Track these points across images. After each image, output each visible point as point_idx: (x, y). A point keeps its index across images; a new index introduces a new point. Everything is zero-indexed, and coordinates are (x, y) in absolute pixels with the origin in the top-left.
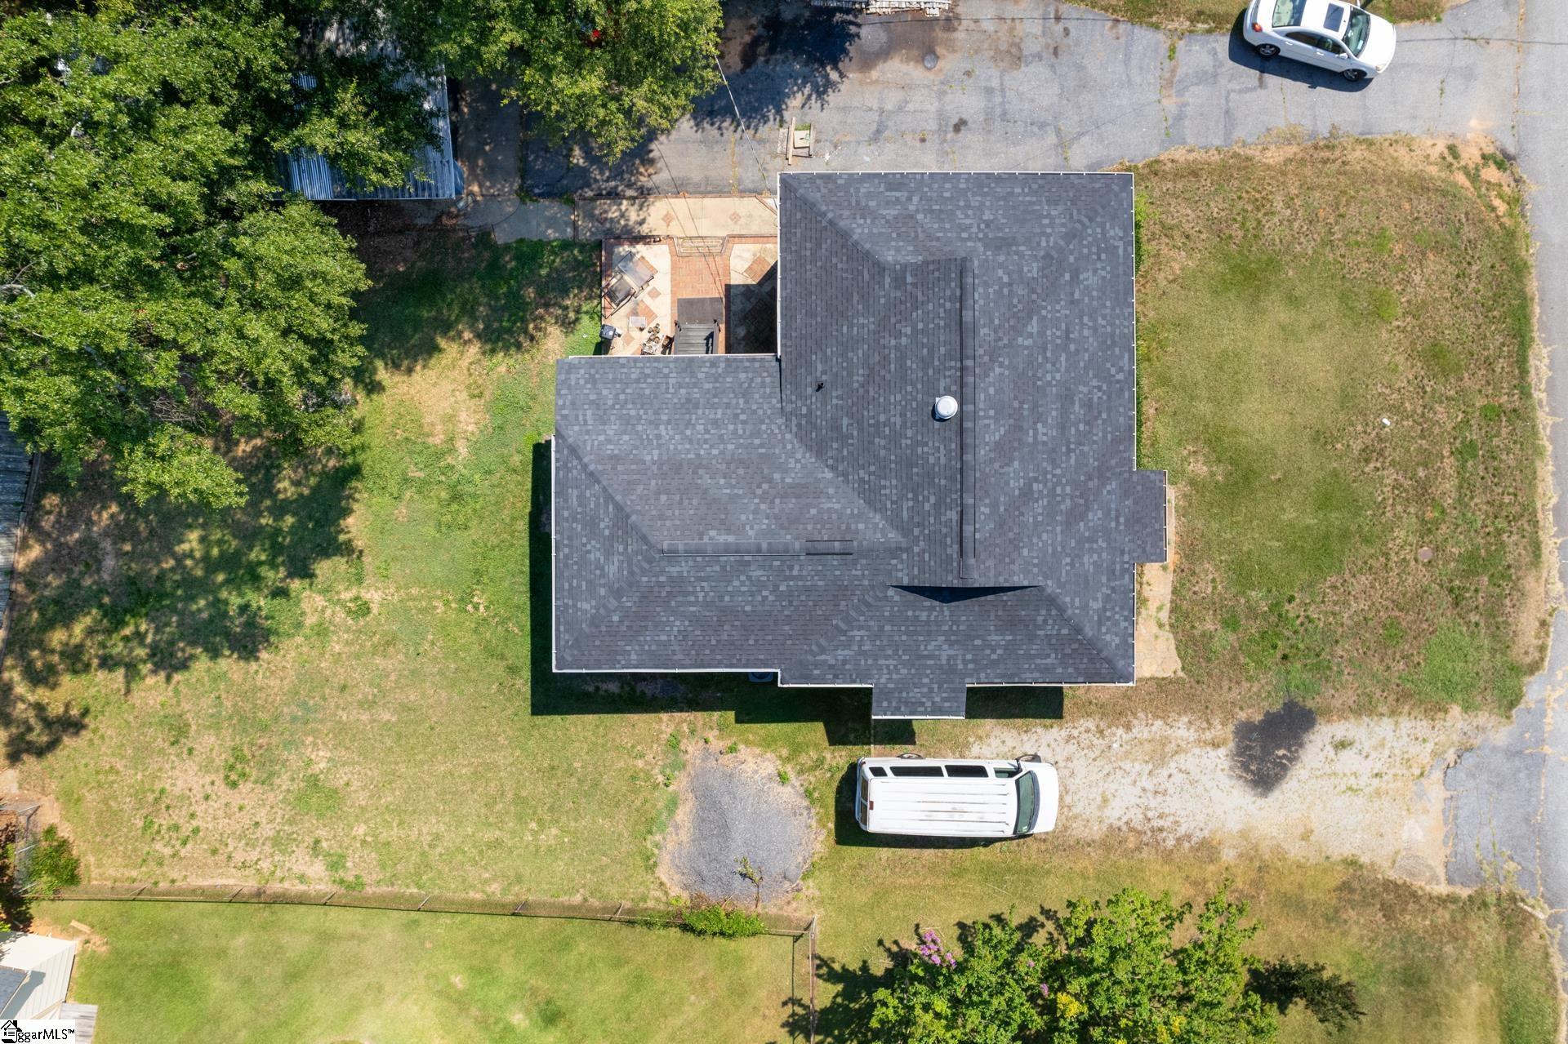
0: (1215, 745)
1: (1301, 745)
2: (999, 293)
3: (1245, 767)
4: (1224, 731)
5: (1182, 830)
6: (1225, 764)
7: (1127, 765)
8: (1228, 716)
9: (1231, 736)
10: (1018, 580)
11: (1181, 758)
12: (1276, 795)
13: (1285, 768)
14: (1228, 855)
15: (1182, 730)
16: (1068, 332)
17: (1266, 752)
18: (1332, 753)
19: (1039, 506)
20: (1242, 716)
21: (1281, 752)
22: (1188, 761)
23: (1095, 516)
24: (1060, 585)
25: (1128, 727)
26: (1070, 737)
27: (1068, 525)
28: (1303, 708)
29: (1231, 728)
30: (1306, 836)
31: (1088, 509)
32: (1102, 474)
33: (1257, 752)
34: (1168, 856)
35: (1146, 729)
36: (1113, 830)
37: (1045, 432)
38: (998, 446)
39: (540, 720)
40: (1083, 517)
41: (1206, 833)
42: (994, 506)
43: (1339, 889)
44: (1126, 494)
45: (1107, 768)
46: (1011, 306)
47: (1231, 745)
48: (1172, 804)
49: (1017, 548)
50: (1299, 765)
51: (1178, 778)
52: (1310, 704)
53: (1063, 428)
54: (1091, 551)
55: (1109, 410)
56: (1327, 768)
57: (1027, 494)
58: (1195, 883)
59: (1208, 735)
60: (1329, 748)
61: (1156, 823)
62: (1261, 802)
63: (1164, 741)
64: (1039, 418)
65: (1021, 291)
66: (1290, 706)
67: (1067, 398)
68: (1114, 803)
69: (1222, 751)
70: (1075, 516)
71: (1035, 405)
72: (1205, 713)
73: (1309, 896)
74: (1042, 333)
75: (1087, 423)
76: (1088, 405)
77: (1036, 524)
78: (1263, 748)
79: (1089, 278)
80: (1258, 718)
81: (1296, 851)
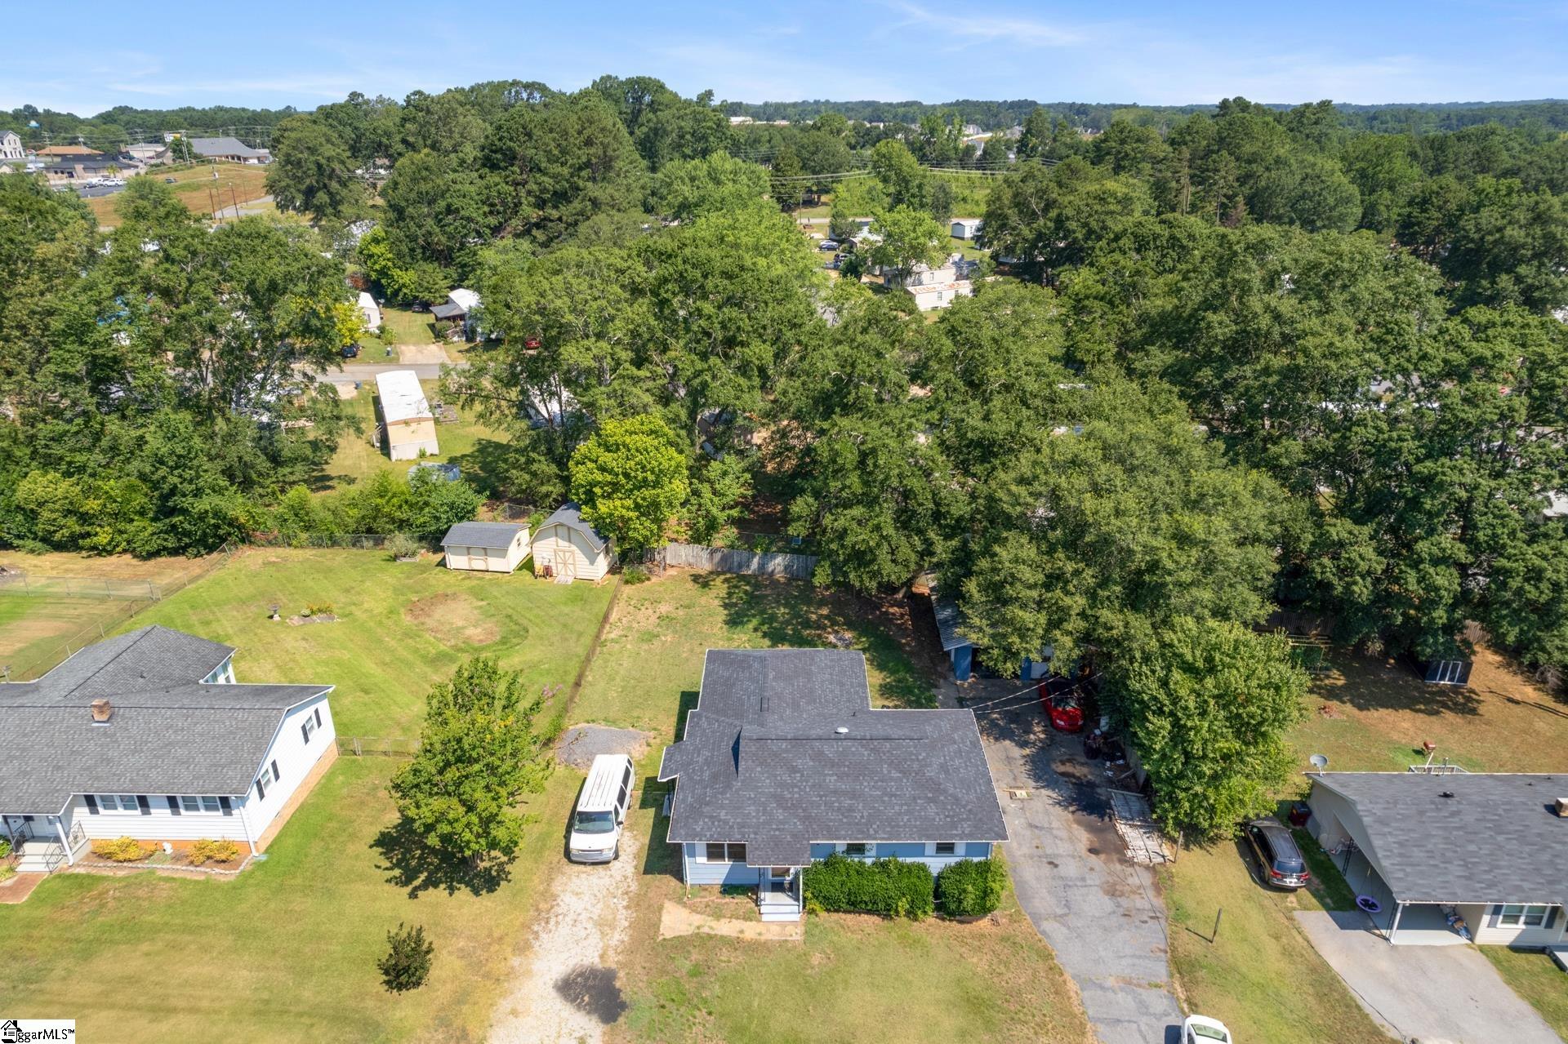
0: (602, 957)
1: (589, 1013)
2: (911, 753)
3: (581, 974)
4: (612, 961)
5: (543, 935)
6: (587, 962)
7: (601, 905)
8: (623, 965)
9: (607, 965)
10: (742, 764)
11: (598, 935)
12: (554, 993)
13: (573, 1001)
14: (515, 961)
15: (618, 937)
16: (895, 796)
17: (588, 989)
18: (578, 1035)
19: (786, 778)
20: (621, 974)
21: (586, 998)
22: (595, 938)
23: (780, 814)
24: (737, 791)
25: (627, 908)
26: (626, 878)
27: (774, 796)
28: (619, 1015)
29: (614, 966)
30: (514, 1013)
31: (785, 809)
32: (807, 819)
33: (590, 983)
34: (526, 926)
35: (623, 918)
36: (554, 897)
37: (831, 780)
38: (821, 753)
39: (678, 697)
40: (780, 805)
41: (536, 948)
42: (786, 751)
43: (464, 1030)
44: (794, 836)
45: (600, 896)
46: (905, 760)
47: (600, 966)
48: (564, 930)
49: (761, 764)
50: (573, 1010)
51: (583, 933)
52: (621, 1020)
53: (835, 792)
54: (758, 811)
55: (849, 824)
56: (565, 1031)
57: (794, 770)
58: (501, 938)
59: (611, 953)
60: (582, 1033)
61: (553, 921)
62: (551, 983)
63: (612, 927)
64: (840, 777)
65: (916, 766)
66: (623, 1006)
67: (853, 795)
68: (574, 898)
69: (597, 960)
70: (780, 800)
71: (848, 775)
72: (631, 950)
73: (465, 1008)
74: (892, 779)
75: (839, 809)
76: (851, 809)
77: (775, 776)
78: (593, 987)
79: (932, 810)
80: (618, 984)
81: (505, 1005)
